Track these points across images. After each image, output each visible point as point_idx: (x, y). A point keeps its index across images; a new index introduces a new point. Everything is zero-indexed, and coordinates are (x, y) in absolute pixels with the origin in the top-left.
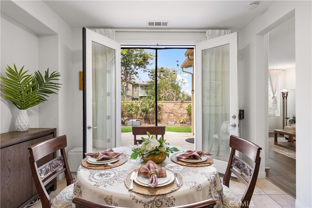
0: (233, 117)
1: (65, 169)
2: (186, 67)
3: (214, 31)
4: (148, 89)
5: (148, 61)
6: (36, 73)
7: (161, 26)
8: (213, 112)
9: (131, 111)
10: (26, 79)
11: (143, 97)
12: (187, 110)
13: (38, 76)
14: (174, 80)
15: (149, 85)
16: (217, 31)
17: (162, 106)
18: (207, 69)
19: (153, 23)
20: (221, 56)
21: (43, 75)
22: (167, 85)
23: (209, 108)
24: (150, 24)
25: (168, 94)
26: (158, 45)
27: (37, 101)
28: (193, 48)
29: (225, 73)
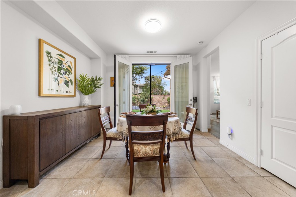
0: (190, 100)
1: (109, 122)
2: (166, 75)
3: (181, 55)
4: (144, 89)
5: (144, 71)
6: (91, 78)
7: (153, 53)
8: (180, 100)
9: (134, 101)
10: (87, 80)
11: (140, 93)
12: (168, 100)
13: (92, 80)
14: (159, 83)
15: (145, 86)
16: (183, 56)
17: (153, 98)
18: (177, 76)
19: (149, 52)
20: (185, 69)
21: (95, 78)
22: (155, 86)
23: (178, 98)
24: (147, 52)
25: (156, 91)
26: (151, 63)
27: (92, 92)
28: (170, 65)
29: (186, 78)
